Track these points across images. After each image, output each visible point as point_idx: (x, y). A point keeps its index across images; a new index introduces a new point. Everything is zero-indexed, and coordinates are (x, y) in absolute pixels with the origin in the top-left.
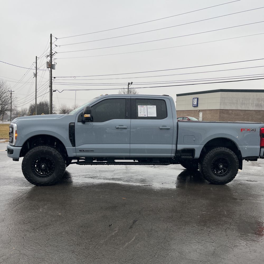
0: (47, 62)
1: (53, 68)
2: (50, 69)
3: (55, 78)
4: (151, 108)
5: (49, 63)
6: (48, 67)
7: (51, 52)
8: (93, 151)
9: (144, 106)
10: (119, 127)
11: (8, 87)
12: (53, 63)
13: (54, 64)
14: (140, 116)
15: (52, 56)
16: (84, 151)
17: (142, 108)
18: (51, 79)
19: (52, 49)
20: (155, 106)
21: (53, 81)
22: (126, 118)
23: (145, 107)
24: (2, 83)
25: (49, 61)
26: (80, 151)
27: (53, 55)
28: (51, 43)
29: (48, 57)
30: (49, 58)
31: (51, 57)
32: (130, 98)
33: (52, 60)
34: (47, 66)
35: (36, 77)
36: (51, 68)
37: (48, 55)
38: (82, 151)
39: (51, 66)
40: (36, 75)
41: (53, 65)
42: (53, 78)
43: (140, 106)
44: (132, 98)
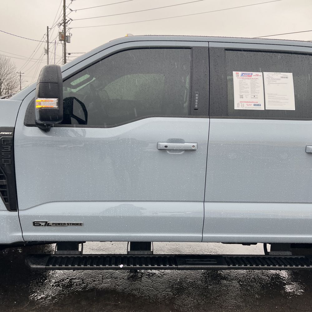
0: (60, 33)
1: (67, 41)
2: (63, 42)
3: (69, 54)
4: (278, 82)
5: (62, 33)
6: (61, 39)
7: (65, 19)
8: (81, 224)
9: (254, 73)
10: (170, 145)
11: (12, 66)
12: (67, 34)
13: (69, 35)
14: (241, 108)
15: (66, 24)
16: (47, 224)
17: (248, 81)
18: (65, 56)
19: (66, 15)
20: (290, 75)
21: (67, 58)
22: (193, 112)
23: (257, 76)
24: (5, 60)
25: (61, 31)
26: (35, 224)
27: (67, 22)
28: (64, 6)
29: (60, 25)
30: (62, 27)
31: (65, 26)
32: (206, 45)
33: (66, 30)
34: (59, 38)
35: (48, 54)
36: (65, 41)
37: (60, 23)
38: (40, 225)
39: (64, 38)
40: (47, 51)
41: (67, 36)
42: (67, 55)
43: (240, 73)
44: (212, 45)
